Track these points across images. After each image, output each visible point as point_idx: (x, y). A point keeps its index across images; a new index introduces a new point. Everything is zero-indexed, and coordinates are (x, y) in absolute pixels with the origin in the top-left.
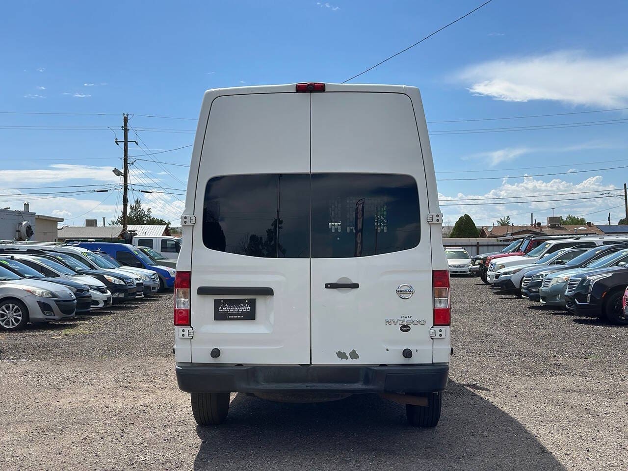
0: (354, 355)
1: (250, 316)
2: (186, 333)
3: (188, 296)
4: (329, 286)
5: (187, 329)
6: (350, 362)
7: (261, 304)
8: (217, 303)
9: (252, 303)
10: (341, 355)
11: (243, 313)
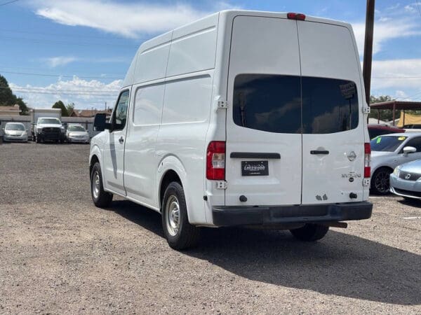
0: (325, 198)
1: (265, 173)
2: (223, 185)
3: (224, 158)
4: (313, 152)
5: (223, 182)
6: (323, 202)
7: (272, 164)
8: (243, 164)
9: (266, 164)
10: (318, 198)
11: (260, 171)
